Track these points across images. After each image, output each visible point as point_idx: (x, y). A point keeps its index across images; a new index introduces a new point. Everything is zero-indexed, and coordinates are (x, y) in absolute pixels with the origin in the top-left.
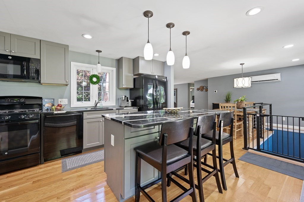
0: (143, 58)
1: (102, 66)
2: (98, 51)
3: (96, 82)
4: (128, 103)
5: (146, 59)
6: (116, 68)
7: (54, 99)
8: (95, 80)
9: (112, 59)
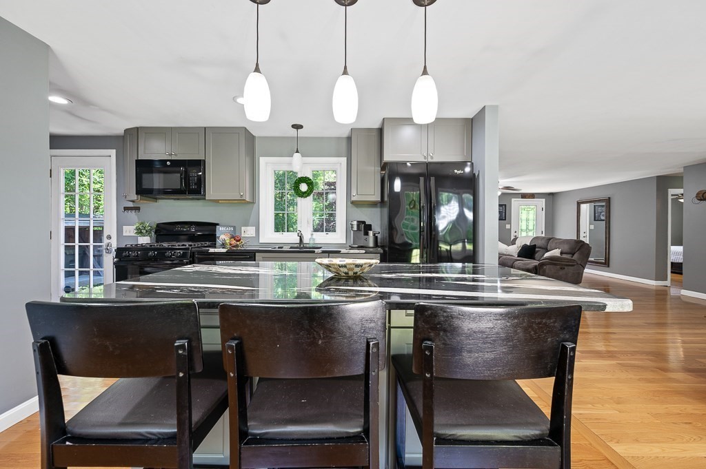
0: (410, 120)
1: (302, 156)
2: (297, 127)
3: (305, 192)
4: (366, 240)
5: (416, 121)
6: (346, 158)
7: (234, 227)
8: (304, 187)
9: (339, 138)
